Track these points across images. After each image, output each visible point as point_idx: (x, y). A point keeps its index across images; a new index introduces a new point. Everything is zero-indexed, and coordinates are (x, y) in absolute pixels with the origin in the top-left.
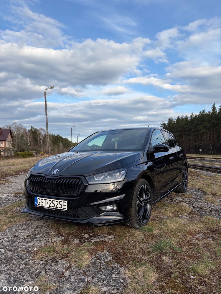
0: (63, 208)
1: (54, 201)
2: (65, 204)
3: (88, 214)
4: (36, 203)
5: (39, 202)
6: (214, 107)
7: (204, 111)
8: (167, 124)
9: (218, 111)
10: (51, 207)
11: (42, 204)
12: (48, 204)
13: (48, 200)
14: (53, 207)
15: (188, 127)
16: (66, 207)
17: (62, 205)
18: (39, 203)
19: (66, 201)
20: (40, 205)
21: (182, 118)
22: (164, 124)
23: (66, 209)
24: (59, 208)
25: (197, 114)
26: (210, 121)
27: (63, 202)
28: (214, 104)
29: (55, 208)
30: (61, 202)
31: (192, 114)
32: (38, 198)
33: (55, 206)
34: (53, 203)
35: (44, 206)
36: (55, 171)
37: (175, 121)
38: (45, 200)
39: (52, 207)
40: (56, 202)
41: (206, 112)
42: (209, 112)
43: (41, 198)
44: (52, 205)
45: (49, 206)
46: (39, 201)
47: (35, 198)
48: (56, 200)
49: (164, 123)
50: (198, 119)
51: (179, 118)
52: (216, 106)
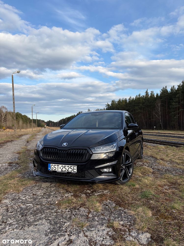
0: (73, 171)
1: (66, 166)
2: (75, 168)
3: (93, 175)
4: (49, 168)
5: (53, 168)
6: (147, 92)
7: (139, 95)
8: (110, 105)
9: (150, 96)
10: (63, 171)
11: (55, 169)
12: (60, 168)
13: (60, 166)
14: (64, 170)
15: (127, 108)
16: (76, 170)
17: (73, 169)
18: (52, 169)
19: (76, 166)
20: (53, 170)
21: (123, 101)
22: (108, 105)
23: (76, 172)
24: (70, 171)
25: (134, 98)
26: (144, 103)
27: (74, 167)
28: (147, 90)
29: (66, 171)
30: (72, 167)
31: (130, 97)
32: (51, 164)
33: (67, 170)
34: (65, 168)
35: (57, 170)
36: (65, 144)
37: (117, 102)
38: (58, 166)
39: (64, 171)
40: (67, 167)
41: (141, 96)
42: (143, 96)
43: (54, 165)
44: (64, 169)
45: (62, 170)
46: (52, 167)
47: (49, 165)
48: (67, 166)
49: (108, 104)
50: (135, 101)
51: (120, 100)
52: (148, 92)
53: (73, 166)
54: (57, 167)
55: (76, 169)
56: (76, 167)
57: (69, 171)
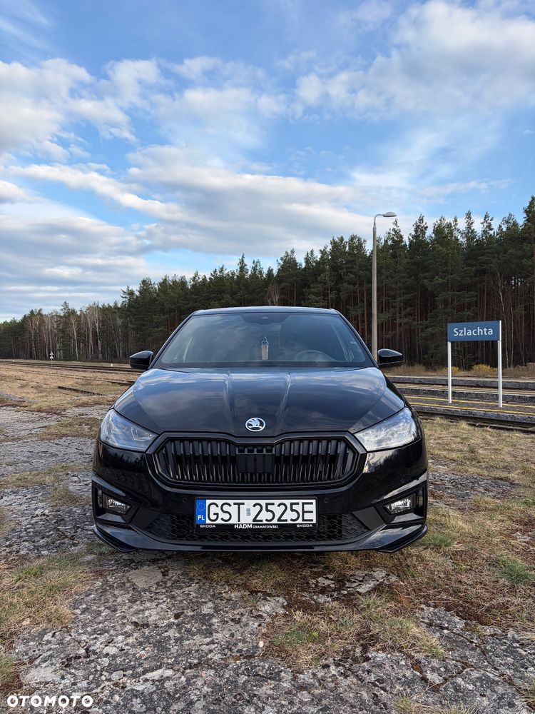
0: (303, 520)
1: (273, 504)
2: (307, 508)
3: (367, 525)
4: (199, 517)
5: (217, 514)
6: (242, 262)
7: (222, 270)
8: (137, 294)
9: (250, 273)
10: (262, 521)
11: (227, 517)
12: (249, 514)
13: (249, 503)
14: (267, 520)
15: (188, 304)
16: (312, 517)
17: (303, 511)
18: (213, 517)
19: (314, 501)
20: (219, 522)
21: (174, 282)
22: (131, 293)
23: (312, 520)
24: (289, 522)
25: (208, 276)
26: (235, 293)
27: (303, 504)
28: (243, 257)
29: (275, 521)
30: (298, 504)
31: (196, 275)
32: (208, 502)
33: (276, 518)
34: (267, 510)
35: (234, 521)
36: (254, 423)
37: (156, 286)
38: (239, 504)
39: (264, 522)
40: (279, 505)
41: (226, 272)
42: (233, 274)
43: (220, 502)
44: (265, 516)
45: (255, 520)
46: (213, 509)
47: (198, 503)
48: (277, 502)
49: (130, 289)
50: (210, 287)
51: (165, 279)
52: (246, 261)
53: (301, 501)
54: (233, 509)
55: (312, 512)
56: (312, 503)
57: (286, 520)
